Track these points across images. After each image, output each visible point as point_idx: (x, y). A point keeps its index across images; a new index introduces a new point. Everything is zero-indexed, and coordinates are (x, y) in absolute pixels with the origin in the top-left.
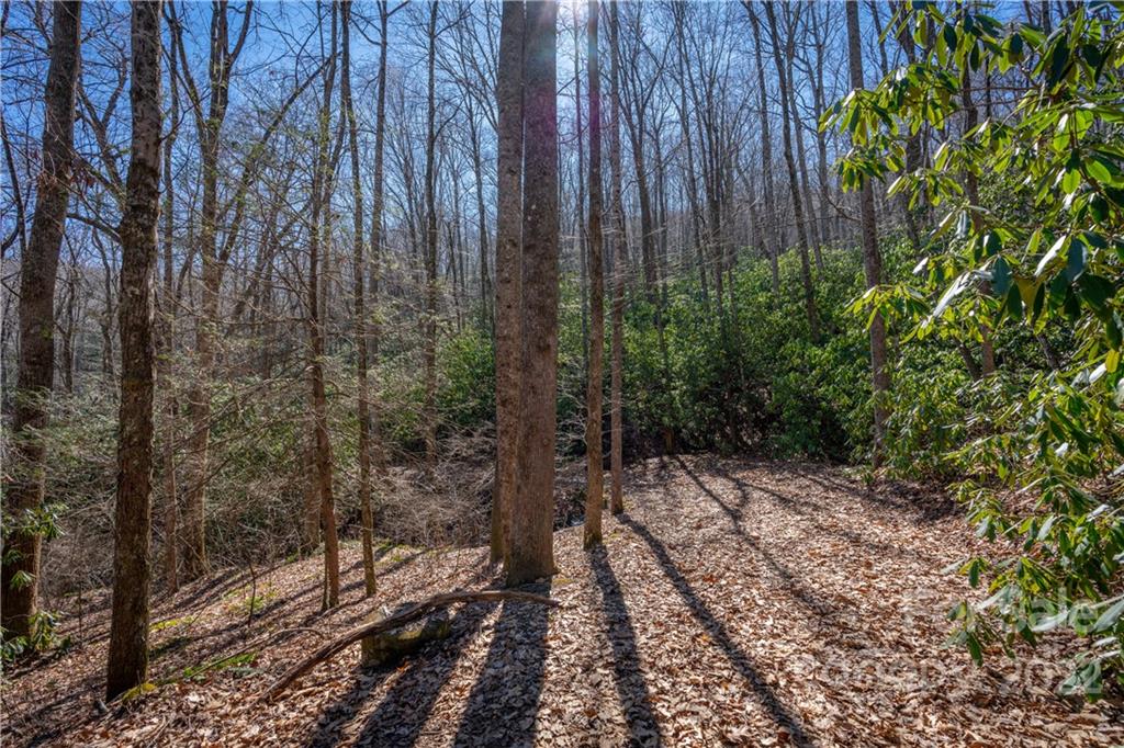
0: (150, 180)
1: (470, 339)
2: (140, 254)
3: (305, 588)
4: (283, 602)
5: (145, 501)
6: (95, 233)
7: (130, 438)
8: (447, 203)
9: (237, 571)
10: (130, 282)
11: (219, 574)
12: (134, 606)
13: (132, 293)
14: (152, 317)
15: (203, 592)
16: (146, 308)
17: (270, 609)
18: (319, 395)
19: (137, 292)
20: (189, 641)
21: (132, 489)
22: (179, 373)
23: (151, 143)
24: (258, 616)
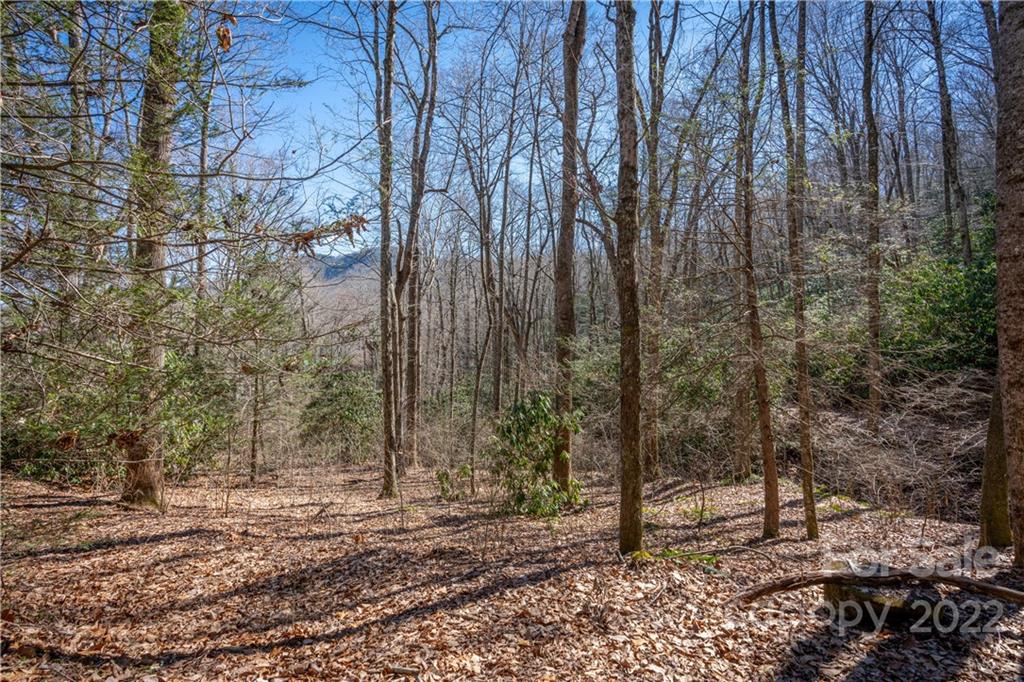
0: (632, 176)
1: (926, 267)
2: (628, 234)
3: (742, 512)
4: (724, 519)
5: (638, 417)
6: (583, 229)
7: (627, 370)
8: (886, 112)
9: (683, 482)
10: (623, 256)
11: (670, 481)
12: (633, 493)
13: (625, 263)
14: (636, 280)
15: (660, 492)
16: (633, 274)
17: (713, 521)
18: (756, 337)
19: (628, 262)
20: (657, 527)
21: (630, 407)
22: (653, 320)
23: (631, 148)
24: (705, 524)
